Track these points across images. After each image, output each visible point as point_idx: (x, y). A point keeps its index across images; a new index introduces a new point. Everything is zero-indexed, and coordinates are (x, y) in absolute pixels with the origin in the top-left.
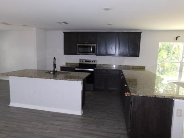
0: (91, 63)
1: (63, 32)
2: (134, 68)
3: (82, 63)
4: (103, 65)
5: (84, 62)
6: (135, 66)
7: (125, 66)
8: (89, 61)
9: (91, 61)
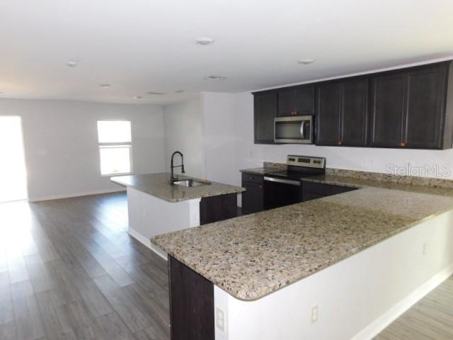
0: (311, 165)
1: (253, 93)
2: (435, 187)
3: (292, 163)
4: (340, 171)
5: (296, 163)
6: (438, 180)
7: (405, 177)
8: (308, 161)
9: (312, 160)
